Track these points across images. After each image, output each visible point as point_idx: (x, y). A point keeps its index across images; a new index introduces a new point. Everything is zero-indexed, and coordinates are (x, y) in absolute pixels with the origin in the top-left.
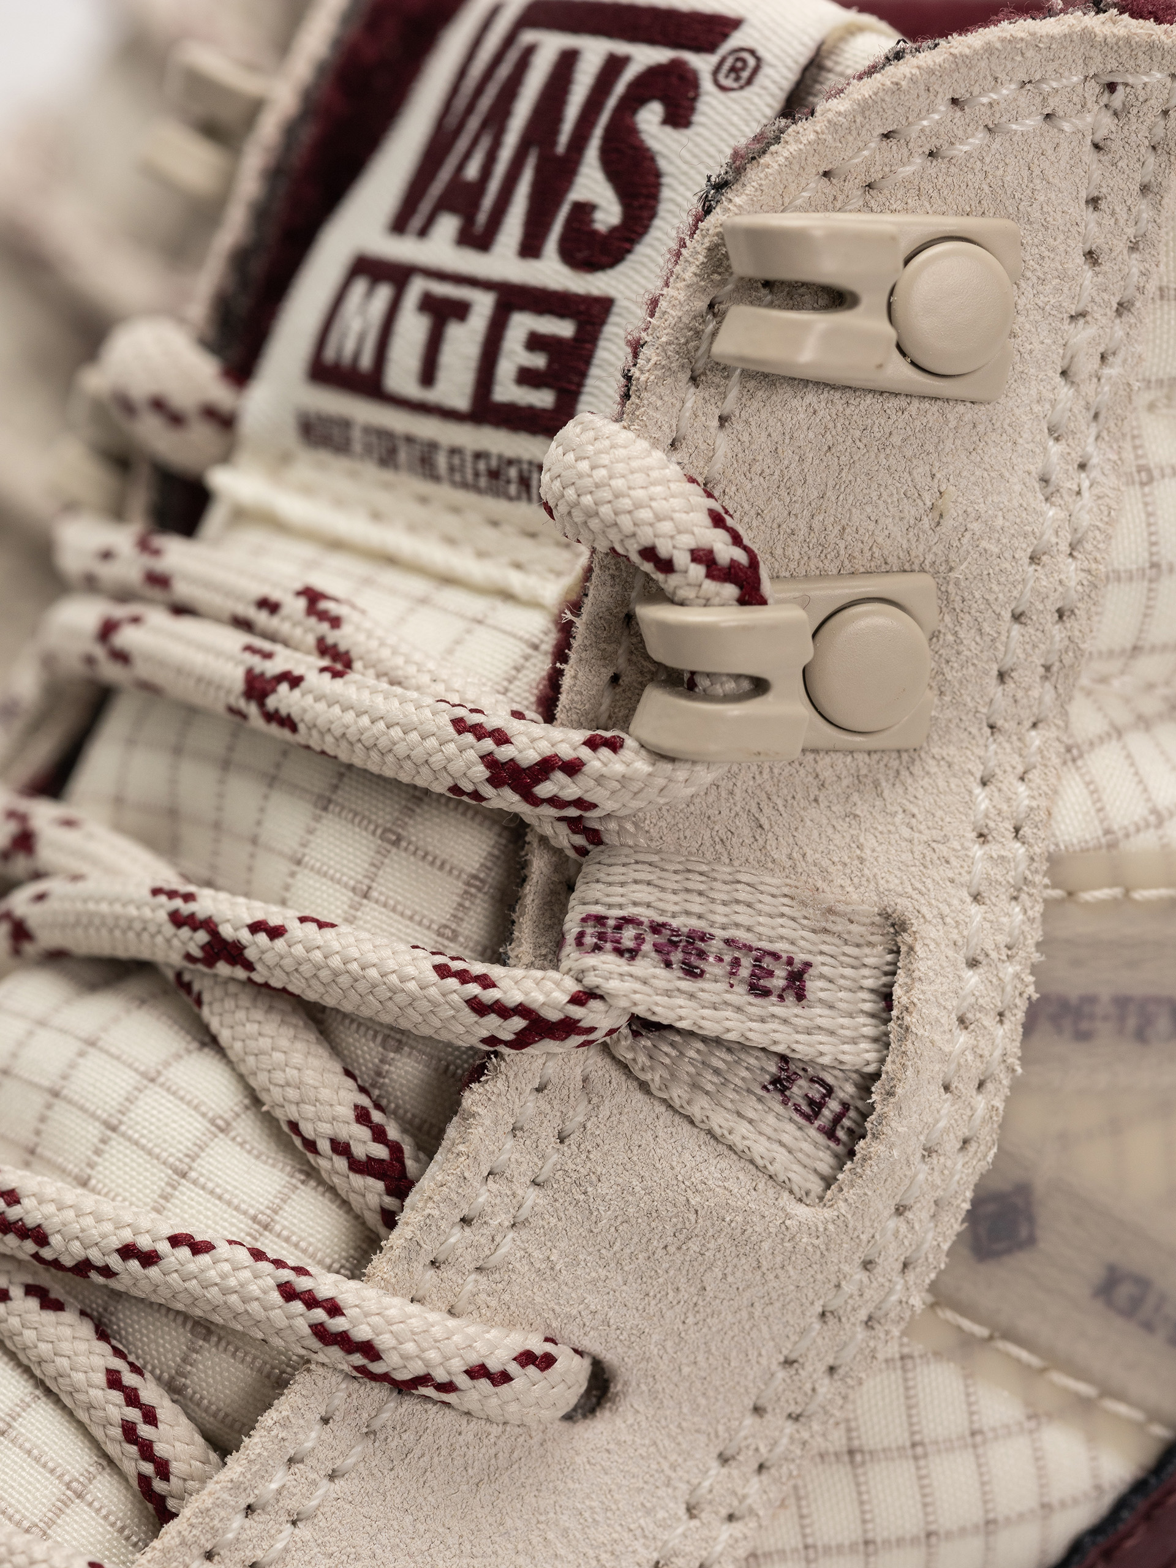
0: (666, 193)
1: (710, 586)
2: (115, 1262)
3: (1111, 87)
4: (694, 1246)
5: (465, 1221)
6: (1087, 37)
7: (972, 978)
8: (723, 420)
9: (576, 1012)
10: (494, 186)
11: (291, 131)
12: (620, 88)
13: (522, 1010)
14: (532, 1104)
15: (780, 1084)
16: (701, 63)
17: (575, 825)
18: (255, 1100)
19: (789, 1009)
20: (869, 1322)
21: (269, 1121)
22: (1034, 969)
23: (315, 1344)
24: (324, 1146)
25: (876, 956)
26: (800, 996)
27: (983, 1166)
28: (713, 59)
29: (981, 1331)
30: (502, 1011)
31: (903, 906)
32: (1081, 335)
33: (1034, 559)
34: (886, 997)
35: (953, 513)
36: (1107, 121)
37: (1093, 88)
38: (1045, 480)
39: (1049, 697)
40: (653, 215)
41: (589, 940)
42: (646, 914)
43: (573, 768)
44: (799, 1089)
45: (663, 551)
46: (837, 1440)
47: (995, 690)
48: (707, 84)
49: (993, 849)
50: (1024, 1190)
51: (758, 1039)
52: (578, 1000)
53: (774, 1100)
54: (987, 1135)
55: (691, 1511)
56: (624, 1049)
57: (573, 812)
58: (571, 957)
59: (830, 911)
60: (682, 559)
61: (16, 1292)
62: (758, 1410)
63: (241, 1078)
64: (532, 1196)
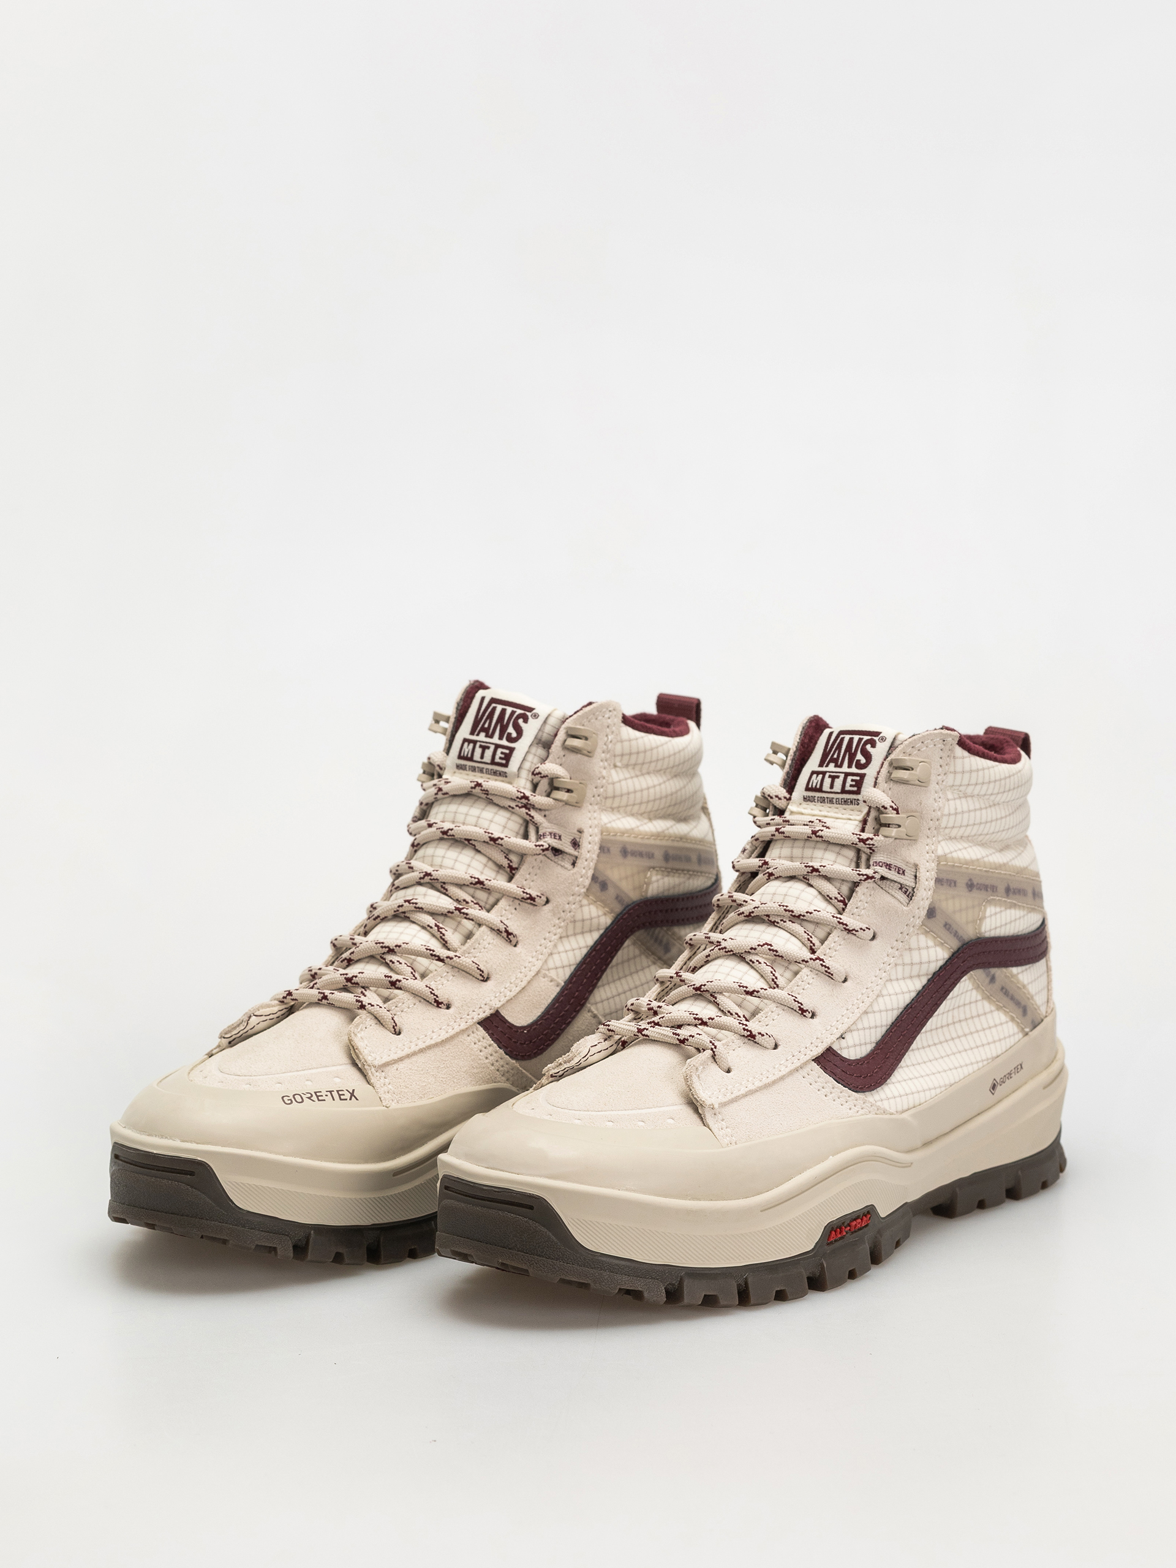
0: (873, 757)
1: (893, 811)
2: (805, 914)
3: (944, 741)
4: (890, 912)
5: (857, 908)
6: (941, 733)
7: (928, 873)
8: (890, 789)
9: (874, 875)
10: (841, 758)
11: (795, 753)
12: (862, 742)
13: (866, 875)
14: (866, 890)
15: (901, 889)
16: (876, 739)
17: (870, 848)
18: (820, 893)
19: (902, 876)
20: (913, 927)
21: (823, 896)
22: (936, 873)
23: (838, 924)
24: (833, 898)
25: (914, 870)
26: (904, 875)
27: (929, 902)
28: (878, 738)
29: (928, 930)
30: (863, 875)
31: (917, 862)
32: (940, 778)
33: (934, 811)
34: (916, 876)
35: (923, 803)
36: (943, 746)
37: (941, 741)
38: (935, 799)
39: (936, 833)
40: (871, 761)
41: (875, 865)
42: (883, 861)
43: (872, 839)
44: (904, 889)
45: (886, 806)
46: (907, 947)
47: (928, 831)
48: (877, 741)
49: (930, 854)
50: (934, 908)
51: (898, 881)
52: (874, 873)
53: (900, 891)
54: (930, 897)
55: (888, 955)
56: (879, 883)
57: (871, 846)
58: (872, 867)
59: (907, 862)
60: (888, 807)
61: (787, 921)
62: (897, 941)
63: (817, 890)
64: (866, 904)
